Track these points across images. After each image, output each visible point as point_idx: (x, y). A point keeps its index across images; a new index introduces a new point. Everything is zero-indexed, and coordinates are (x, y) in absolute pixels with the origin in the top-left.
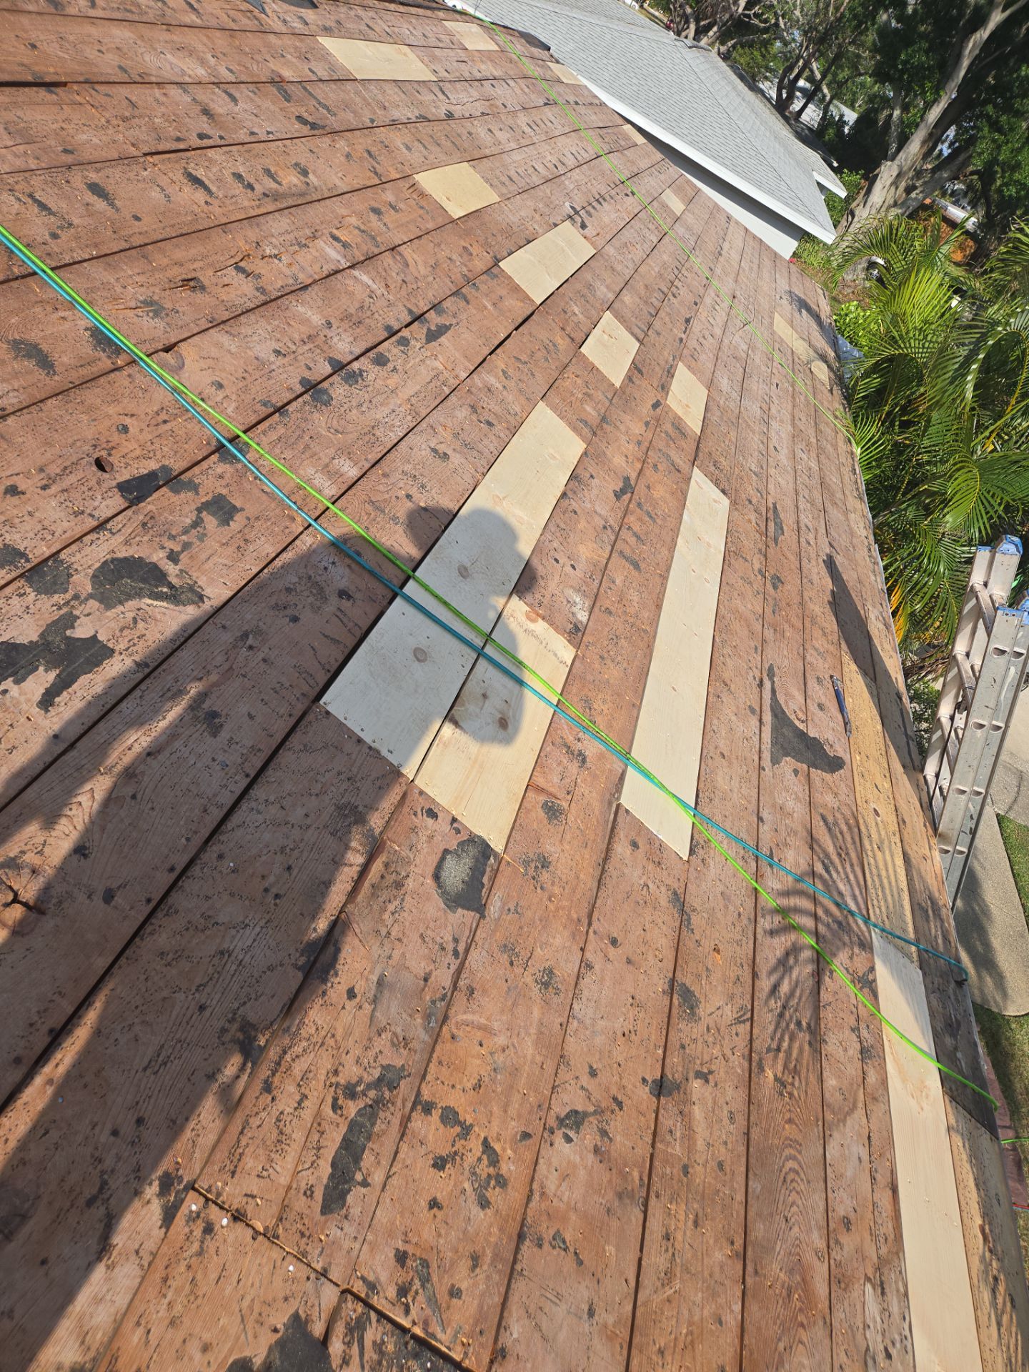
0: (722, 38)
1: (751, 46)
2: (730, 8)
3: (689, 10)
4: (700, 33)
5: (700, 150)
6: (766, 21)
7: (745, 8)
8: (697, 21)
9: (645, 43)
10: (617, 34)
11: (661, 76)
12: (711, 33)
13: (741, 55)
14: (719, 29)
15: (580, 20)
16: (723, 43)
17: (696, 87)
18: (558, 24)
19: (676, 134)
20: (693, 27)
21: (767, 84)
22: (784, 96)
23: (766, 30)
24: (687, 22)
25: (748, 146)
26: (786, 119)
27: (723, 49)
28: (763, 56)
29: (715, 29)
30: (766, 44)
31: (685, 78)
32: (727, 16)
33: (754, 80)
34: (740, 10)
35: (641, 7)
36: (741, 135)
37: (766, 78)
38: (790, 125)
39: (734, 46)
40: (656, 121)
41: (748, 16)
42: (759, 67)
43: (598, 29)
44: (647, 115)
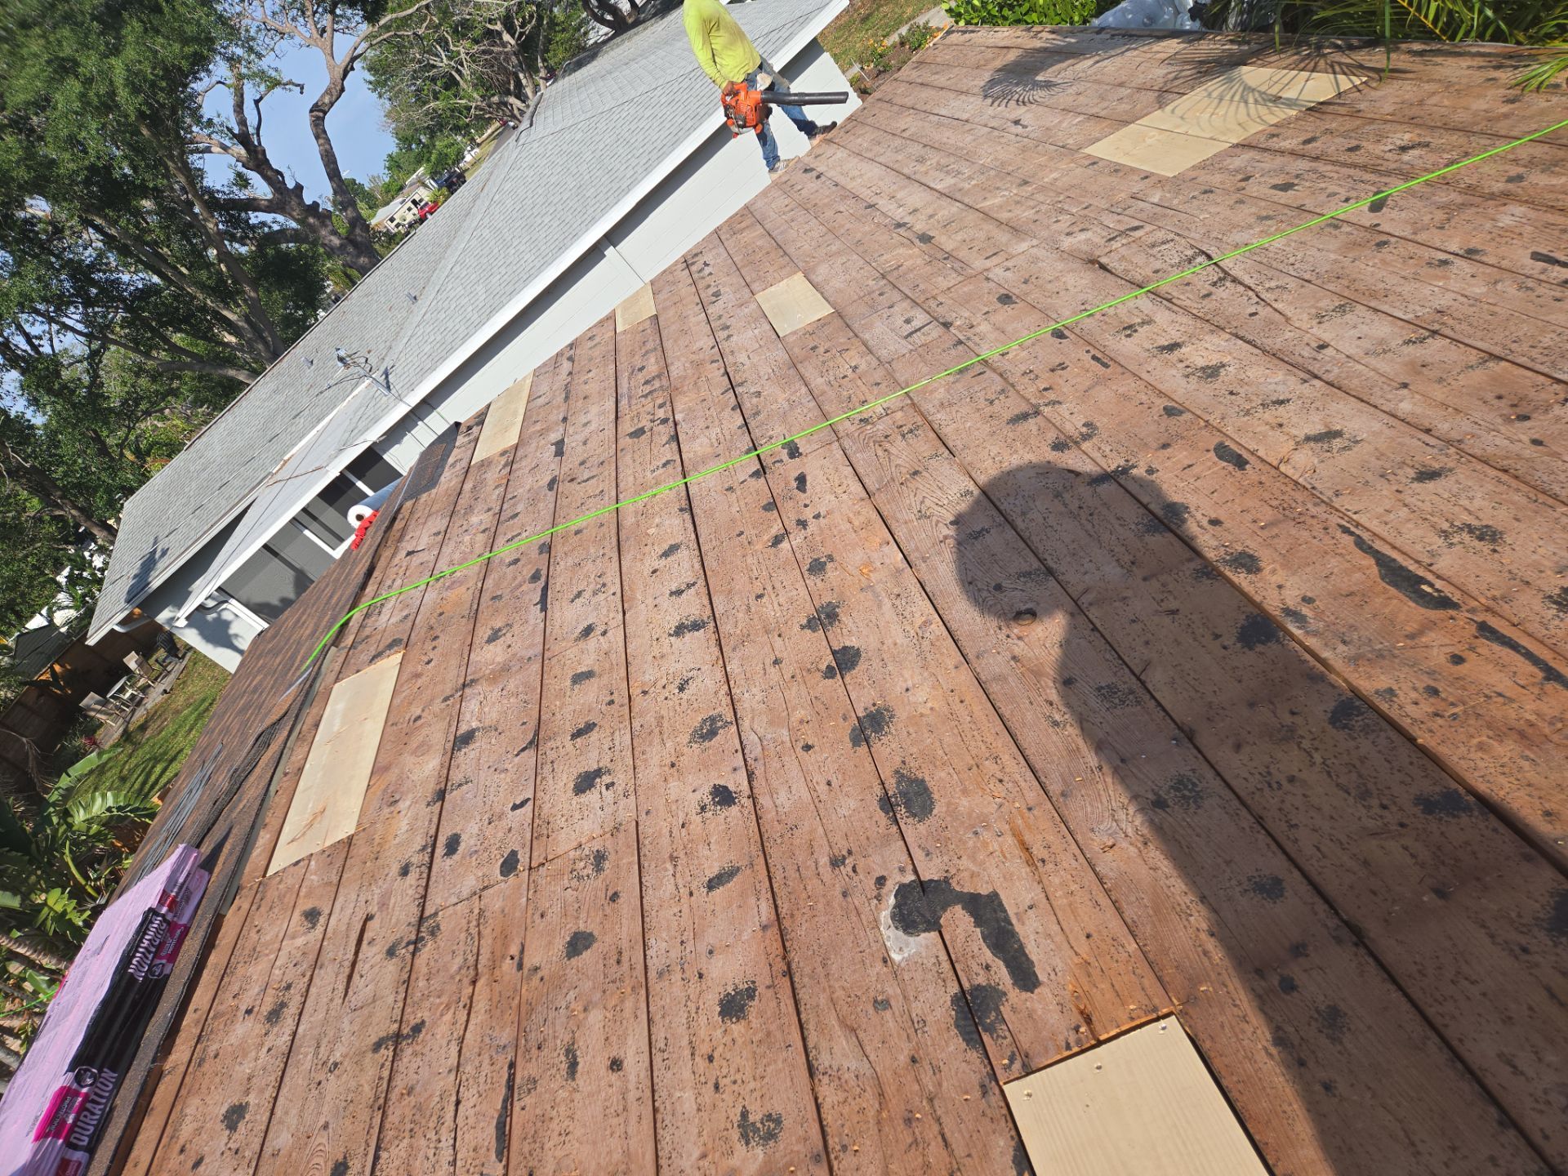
0: (532, 69)
1: (549, 41)
2: (506, 53)
3: (495, 99)
4: (520, 95)
5: (660, 160)
6: (531, 16)
7: (513, 36)
8: (508, 93)
9: (507, 186)
10: (486, 221)
11: (553, 179)
12: (524, 82)
13: (555, 56)
14: (523, 71)
15: (457, 262)
16: (537, 71)
17: (579, 136)
18: (452, 293)
19: (629, 189)
20: (512, 100)
21: (591, 34)
22: (609, 17)
23: (540, 19)
24: (505, 104)
25: (676, 87)
26: (637, 23)
27: (543, 73)
28: (564, 30)
29: (521, 76)
30: (553, 23)
31: (565, 147)
32: (514, 58)
33: (584, 49)
34: (513, 42)
35: (479, 145)
36: (658, 92)
37: (586, 33)
38: (644, 21)
39: (544, 60)
40: (604, 211)
41: (521, 34)
42: (570, 39)
43: (474, 242)
44: (593, 221)
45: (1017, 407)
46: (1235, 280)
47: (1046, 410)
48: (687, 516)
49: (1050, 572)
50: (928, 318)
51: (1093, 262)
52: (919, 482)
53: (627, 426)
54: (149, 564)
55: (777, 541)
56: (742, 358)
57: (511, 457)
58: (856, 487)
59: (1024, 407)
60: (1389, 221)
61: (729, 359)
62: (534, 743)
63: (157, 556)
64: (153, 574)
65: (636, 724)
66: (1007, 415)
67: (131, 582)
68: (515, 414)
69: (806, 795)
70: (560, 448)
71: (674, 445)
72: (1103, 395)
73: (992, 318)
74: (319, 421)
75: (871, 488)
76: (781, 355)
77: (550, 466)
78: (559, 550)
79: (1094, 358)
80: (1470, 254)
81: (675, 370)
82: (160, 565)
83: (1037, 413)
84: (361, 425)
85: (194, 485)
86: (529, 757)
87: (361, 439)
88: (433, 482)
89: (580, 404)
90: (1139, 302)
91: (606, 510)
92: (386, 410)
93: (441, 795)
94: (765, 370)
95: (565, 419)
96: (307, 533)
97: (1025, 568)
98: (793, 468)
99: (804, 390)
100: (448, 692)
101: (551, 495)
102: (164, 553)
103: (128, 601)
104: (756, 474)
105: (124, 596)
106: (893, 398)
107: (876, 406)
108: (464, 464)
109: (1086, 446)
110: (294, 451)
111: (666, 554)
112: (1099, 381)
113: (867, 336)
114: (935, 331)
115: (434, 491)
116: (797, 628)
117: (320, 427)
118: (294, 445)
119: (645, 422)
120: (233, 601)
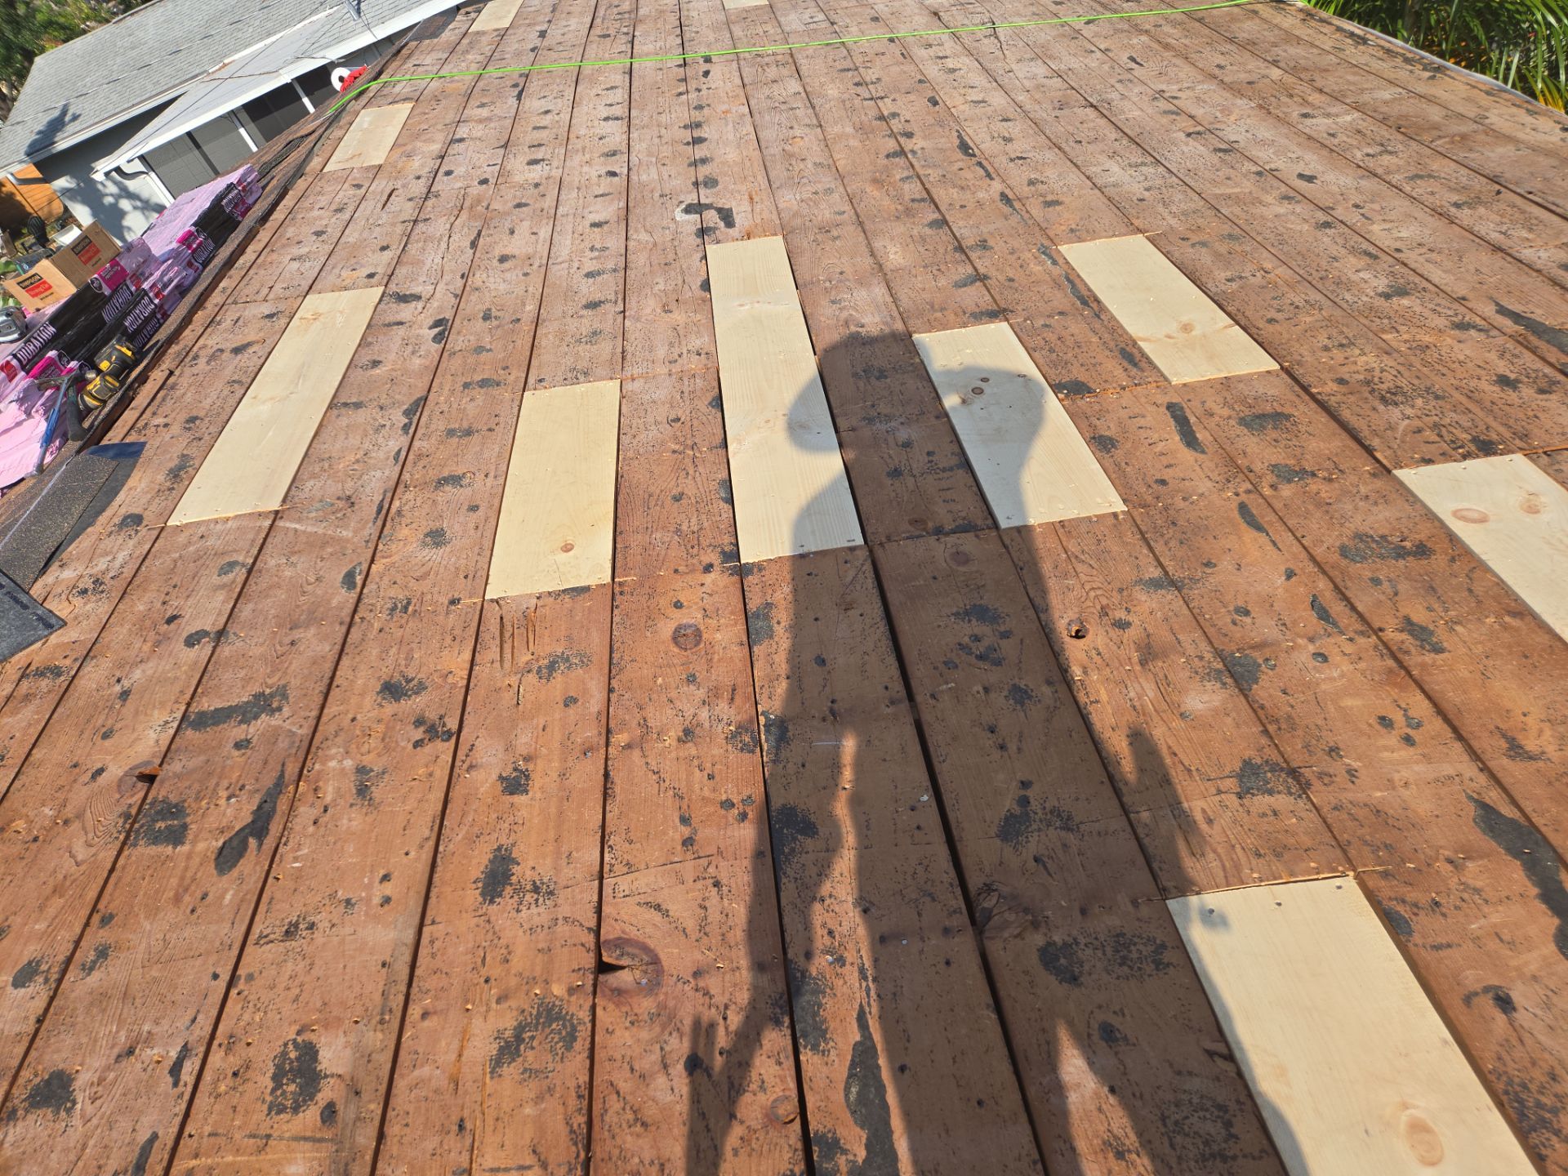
45: (848, 64)
46: (997, 38)
47: (861, 70)
48: (627, 76)
49: (821, 126)
50: (825, 18)
51: (936, 14)
52: (775, 86)
53: (597, 31)
54: (57, 125)
55: (680, 94)
56: (694, 14)
57: (503, 34)
58: (738, 81)
59: (852, 66)
60: (1088, 31)
61: (684, 13)
62: (505, 146)
63: (67, 119)
64: (60, 135)
65: (570, 147)
66: (839, 67)
67: (35, 137)
68: (509, 12)
69: (656, 177)
70: (543, 34)
71: (629, 46)
72: (895, 69)
73: (861, 26)
74: (269, 35)
75: (746, 81)
76: (722, 17)
77: (533, 39)
78: (534, 78)
79: (902, 54)
80: (1105, 51)
81: (642, 12)
82: (70, 128)
83: (857, 69)
84: (323, 41)
85: (118, 60)
86: (502, 151)
87: (321, 54)
88: (435, 35)
89: (564, 15)
90: (943, 36)
91: (573, 65)
92: (352, 34)
93: (443, 157)
94: (707, 22)
95: (550, 21)
96: (242, 131)
97: (809, 122)
98: (706, 67)
99: (728, 35)
100: (447, 122)
101: (532, 55)
102: (75, 118)
103: (28, 154)
104: (680, 66)
105: (24, 148)
106: (782, 48)
107: (770, 49)
108: (463, 30)
109: (870, 87)
110: (236, 57)
111: (607, 89)
112: (898, 63)
113: (782, 19)
114: (826, 24)
115: (436, 40)
116: (676, 127)
117: (269, 41)
118: (237, 51)
119: (612, 32)
120: (153, 174)
